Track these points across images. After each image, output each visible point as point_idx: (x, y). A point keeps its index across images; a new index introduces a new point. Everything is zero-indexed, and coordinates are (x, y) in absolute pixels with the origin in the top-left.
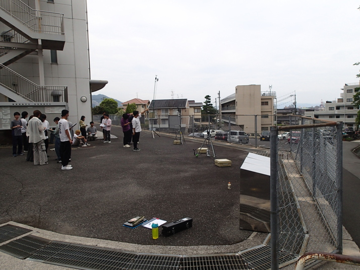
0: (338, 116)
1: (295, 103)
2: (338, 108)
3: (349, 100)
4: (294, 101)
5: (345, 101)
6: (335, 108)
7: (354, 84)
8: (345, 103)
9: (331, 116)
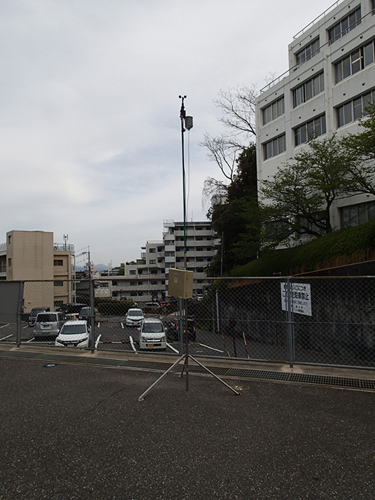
0: (140, 282)
1: (89, 264)
2: (140, 271)
3: (152, 262)
4: (87, 261)
5: (147, 262)
6: (137, 272)
7: (156, 243)
8: (147, 265)
9: (133, 282)
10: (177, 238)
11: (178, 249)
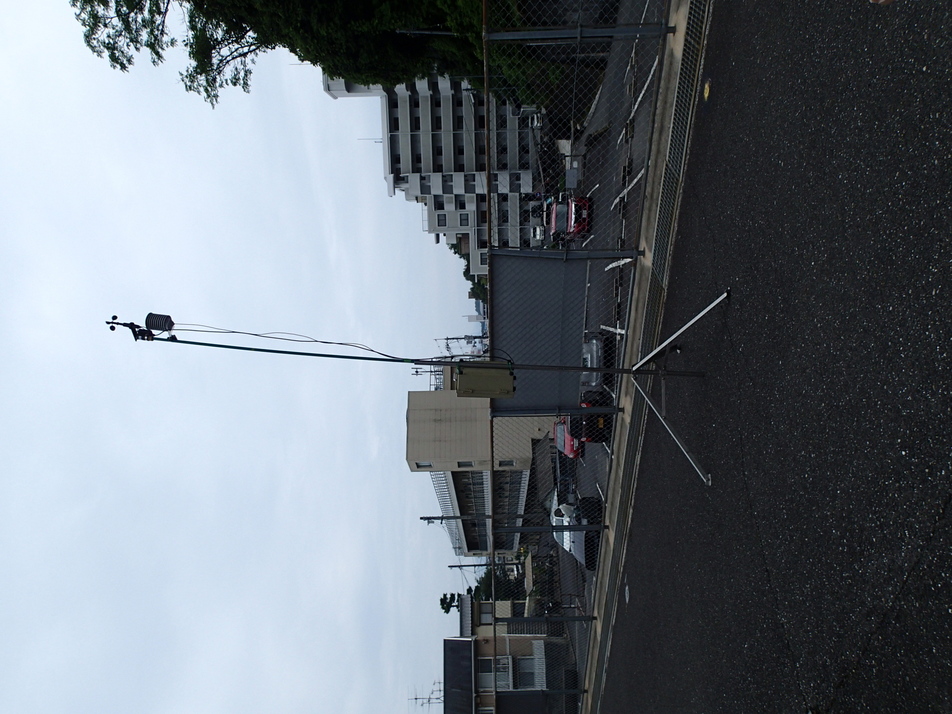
2: (483, 243)
3: (464, 220)
4: (464, 342)
5: (464, 230)
8: (471, 230)
10: (416, 169)
11: (438, 168)
